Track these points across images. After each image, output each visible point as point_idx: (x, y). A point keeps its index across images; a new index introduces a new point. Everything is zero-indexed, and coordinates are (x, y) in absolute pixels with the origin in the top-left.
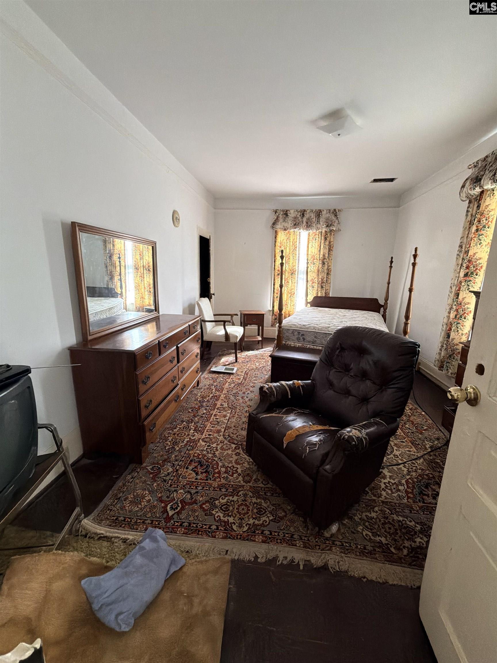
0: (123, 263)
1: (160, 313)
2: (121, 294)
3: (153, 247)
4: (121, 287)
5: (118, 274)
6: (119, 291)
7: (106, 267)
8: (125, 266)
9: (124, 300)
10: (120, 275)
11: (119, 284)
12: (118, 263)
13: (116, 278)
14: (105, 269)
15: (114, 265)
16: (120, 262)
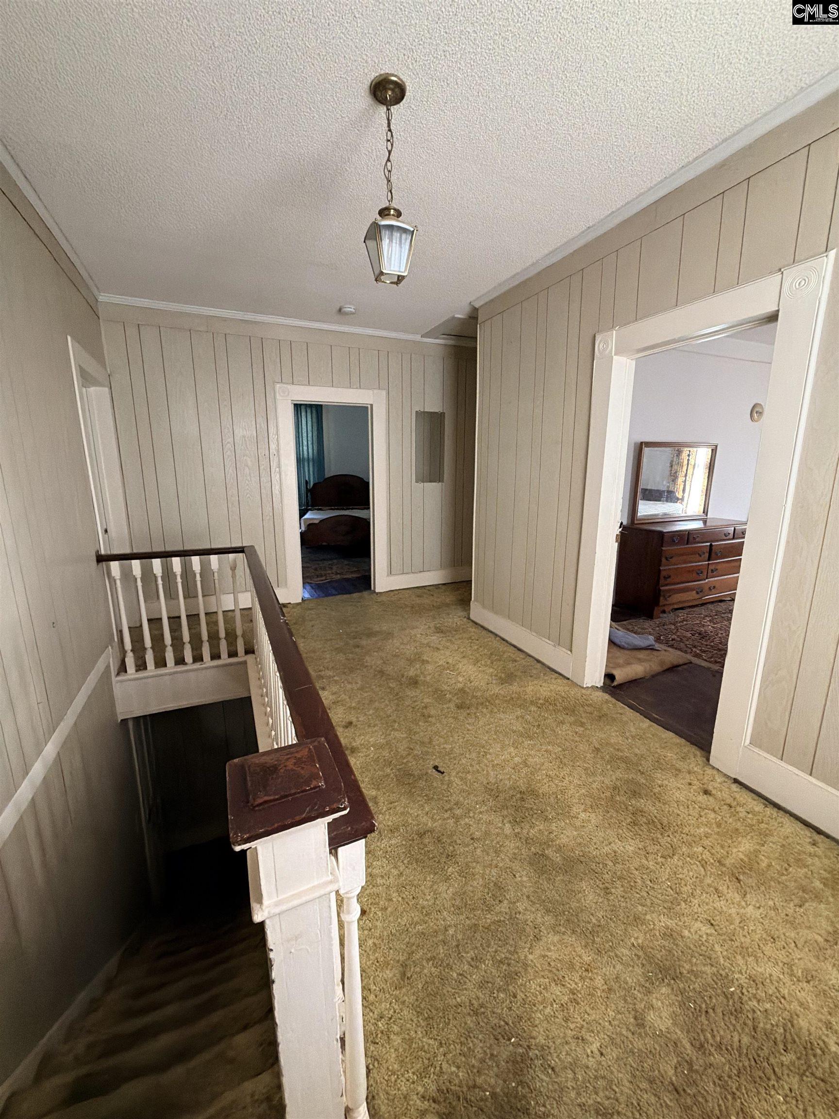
0: (692, 462)
1: (708, 517)
2: (682, 499)
3: (712, 450)
4: (684, 490)
5: (684, 474)
6: (679, 495)
7: (672, 466)
8: (694, 466)
9: (685, 506)
10: (686, 476)
11: (682, 487)
12: (685, 462)
13: (680, 480)
14: (669, 469)
15: (680, 465)
16: (688, 460)
